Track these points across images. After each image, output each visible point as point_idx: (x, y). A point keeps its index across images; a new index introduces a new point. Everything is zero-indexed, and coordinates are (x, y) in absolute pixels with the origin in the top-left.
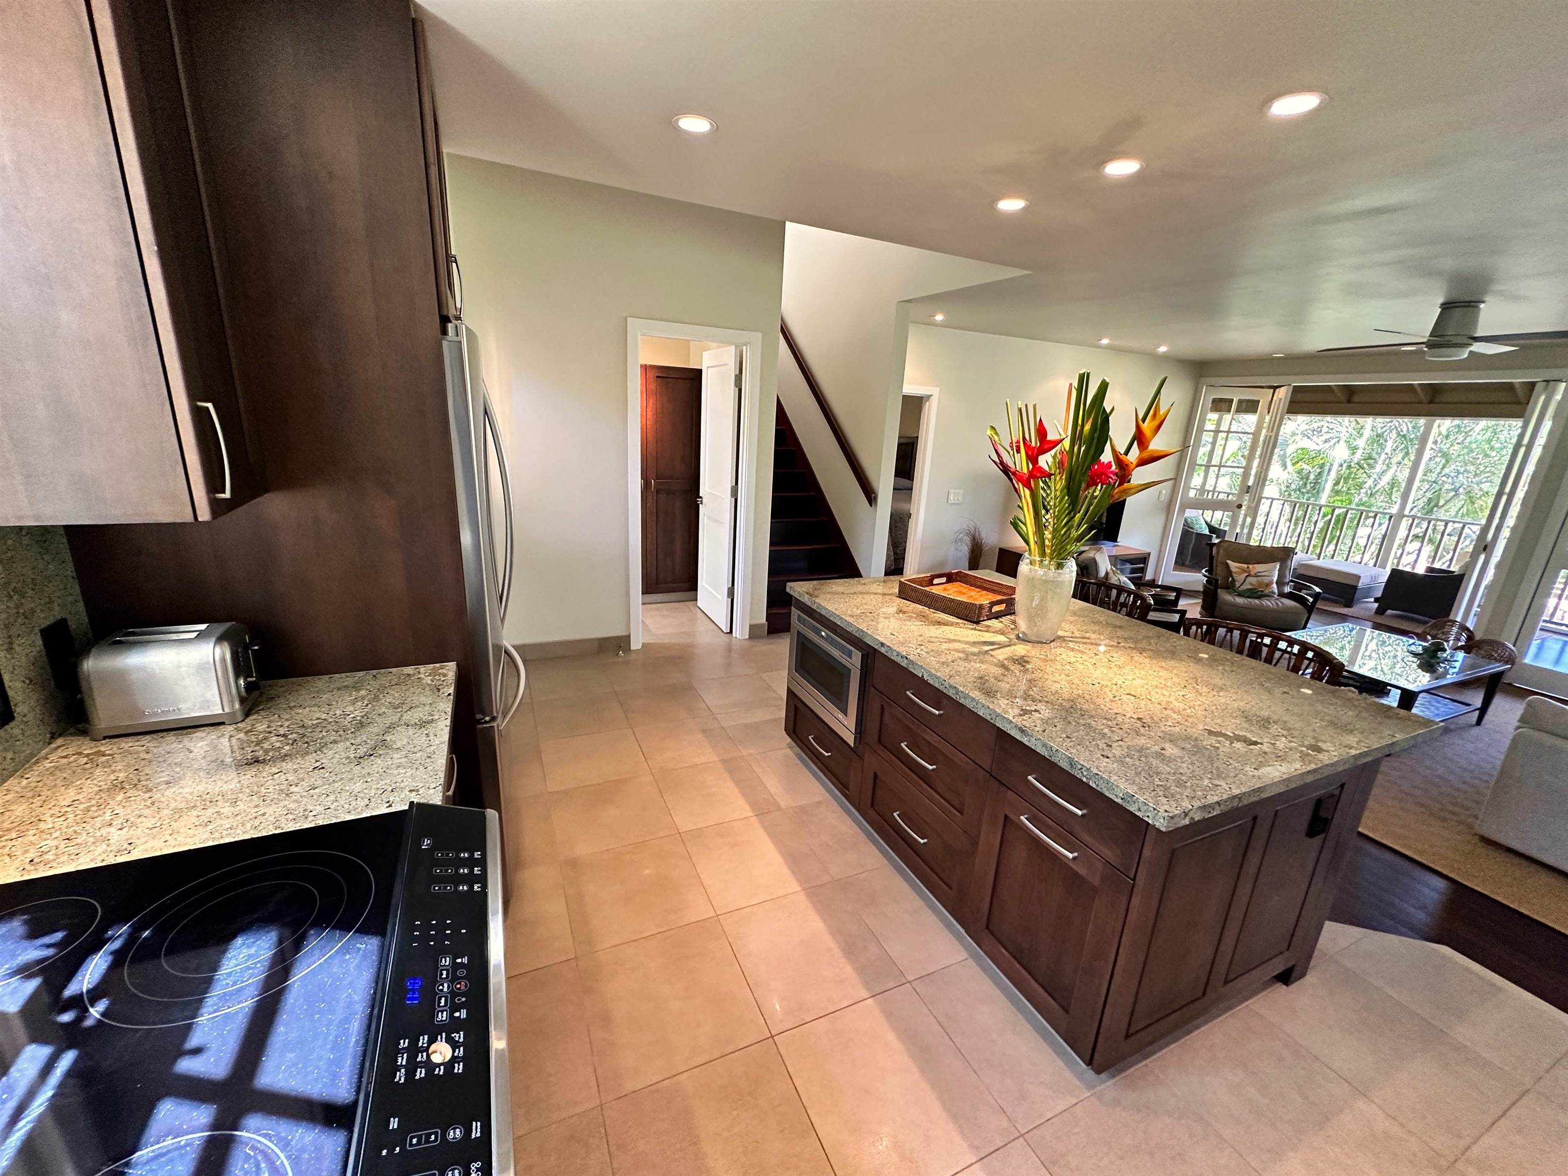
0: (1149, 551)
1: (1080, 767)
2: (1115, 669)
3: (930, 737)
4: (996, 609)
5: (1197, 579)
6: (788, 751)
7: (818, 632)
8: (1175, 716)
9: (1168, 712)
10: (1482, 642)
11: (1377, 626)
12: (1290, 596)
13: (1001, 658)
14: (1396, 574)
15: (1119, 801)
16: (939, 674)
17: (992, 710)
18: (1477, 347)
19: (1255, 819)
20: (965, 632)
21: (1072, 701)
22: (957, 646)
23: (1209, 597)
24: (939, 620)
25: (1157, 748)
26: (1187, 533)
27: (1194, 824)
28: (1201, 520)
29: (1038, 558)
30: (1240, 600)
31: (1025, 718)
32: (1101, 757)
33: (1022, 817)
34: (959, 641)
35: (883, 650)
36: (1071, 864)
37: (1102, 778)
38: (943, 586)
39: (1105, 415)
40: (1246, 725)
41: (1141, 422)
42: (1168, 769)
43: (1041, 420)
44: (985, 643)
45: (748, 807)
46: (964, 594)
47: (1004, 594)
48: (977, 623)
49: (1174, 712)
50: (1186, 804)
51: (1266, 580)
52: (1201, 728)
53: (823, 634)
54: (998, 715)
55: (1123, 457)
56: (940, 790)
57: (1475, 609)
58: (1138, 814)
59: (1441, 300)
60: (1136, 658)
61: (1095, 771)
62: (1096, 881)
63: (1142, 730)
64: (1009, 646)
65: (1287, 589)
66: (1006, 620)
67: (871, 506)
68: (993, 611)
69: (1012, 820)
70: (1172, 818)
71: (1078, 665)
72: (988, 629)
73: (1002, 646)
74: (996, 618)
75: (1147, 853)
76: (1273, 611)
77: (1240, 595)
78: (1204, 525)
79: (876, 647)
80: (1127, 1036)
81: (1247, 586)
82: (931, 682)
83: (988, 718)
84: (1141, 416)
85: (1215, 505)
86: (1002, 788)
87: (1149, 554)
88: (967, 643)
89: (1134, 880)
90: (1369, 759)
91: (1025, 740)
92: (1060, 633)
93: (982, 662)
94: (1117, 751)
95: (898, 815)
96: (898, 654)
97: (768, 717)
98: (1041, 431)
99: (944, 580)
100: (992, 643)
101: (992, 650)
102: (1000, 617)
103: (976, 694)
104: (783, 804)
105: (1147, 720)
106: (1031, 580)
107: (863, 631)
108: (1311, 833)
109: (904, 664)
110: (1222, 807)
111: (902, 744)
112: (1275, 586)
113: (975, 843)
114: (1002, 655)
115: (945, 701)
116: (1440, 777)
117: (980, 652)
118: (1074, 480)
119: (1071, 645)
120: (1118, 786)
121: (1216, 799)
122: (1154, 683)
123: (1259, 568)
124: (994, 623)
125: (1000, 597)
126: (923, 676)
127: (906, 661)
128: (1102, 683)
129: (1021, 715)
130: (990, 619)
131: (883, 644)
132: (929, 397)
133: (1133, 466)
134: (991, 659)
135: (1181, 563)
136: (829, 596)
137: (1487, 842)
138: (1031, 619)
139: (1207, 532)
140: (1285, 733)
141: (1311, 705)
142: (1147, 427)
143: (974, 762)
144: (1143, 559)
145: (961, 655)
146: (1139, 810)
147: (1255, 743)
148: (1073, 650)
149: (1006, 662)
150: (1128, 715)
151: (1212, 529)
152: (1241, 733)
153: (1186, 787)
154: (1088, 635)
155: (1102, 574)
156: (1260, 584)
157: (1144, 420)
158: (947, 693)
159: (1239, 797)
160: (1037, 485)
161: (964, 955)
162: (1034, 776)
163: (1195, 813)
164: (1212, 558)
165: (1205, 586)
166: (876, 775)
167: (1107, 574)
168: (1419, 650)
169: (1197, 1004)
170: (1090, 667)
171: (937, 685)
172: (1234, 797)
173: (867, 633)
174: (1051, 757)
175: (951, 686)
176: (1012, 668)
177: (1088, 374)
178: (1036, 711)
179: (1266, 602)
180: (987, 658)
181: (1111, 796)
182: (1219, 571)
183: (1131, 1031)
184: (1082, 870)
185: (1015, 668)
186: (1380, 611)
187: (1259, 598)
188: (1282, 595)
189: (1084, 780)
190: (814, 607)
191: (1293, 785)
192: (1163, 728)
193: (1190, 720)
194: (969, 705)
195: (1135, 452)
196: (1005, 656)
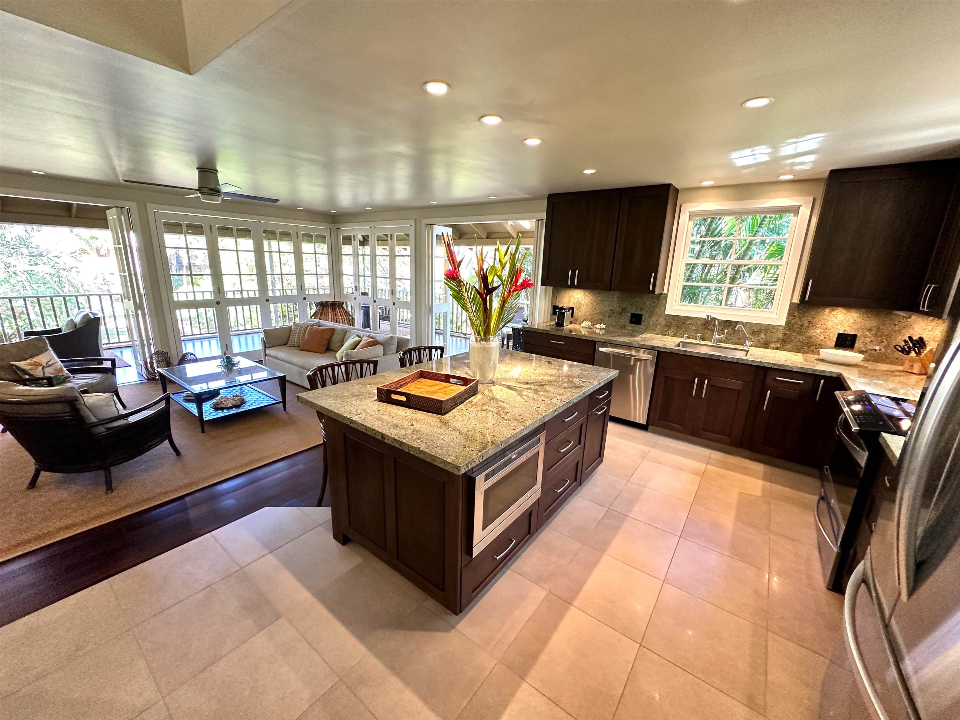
112: (63, 368)
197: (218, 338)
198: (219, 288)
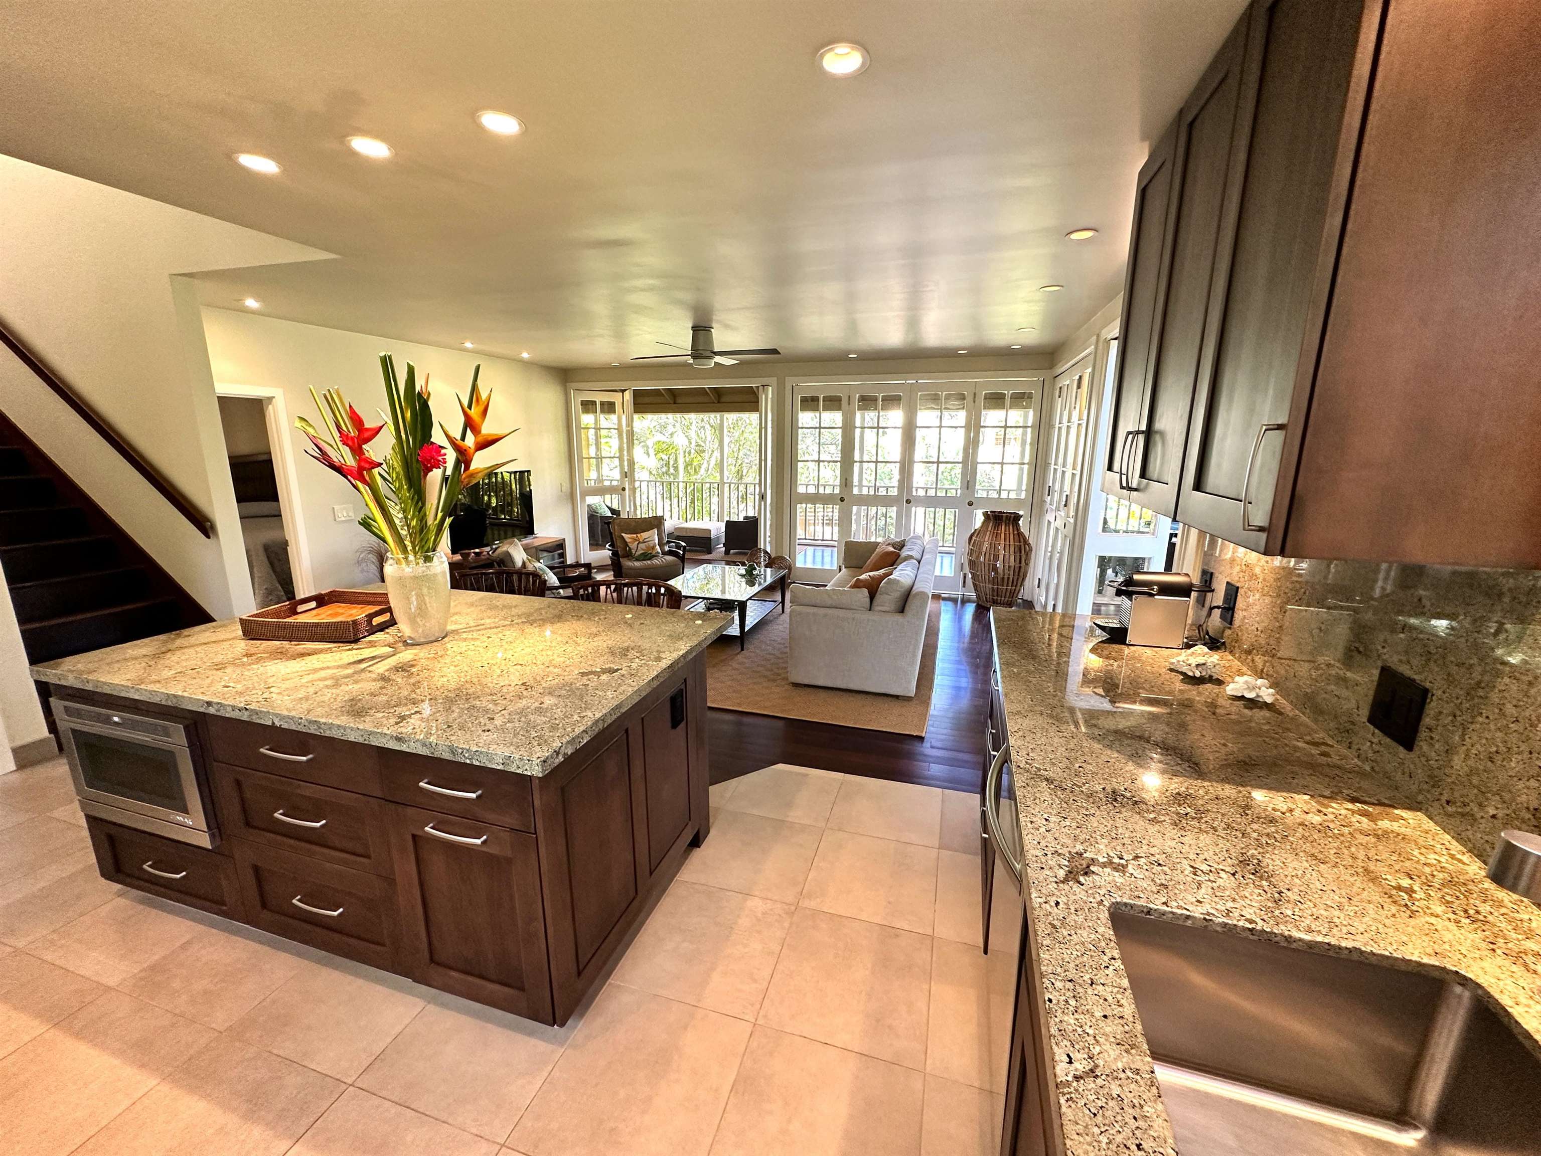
0: (563, 537)
1: (460, 751)
2: (506, 646)
3: (309, 790)
4: (376, 621)
5: (604, 555)
6: (122, 901)
7: (107, 720)
8: (556, 670)
9: (551, 669)
10: (775, 558)
11: (728, 563)
12: (670, 553)
13: (381, 671)
14: (729, 524)
15: (500, 767)
16: (293, 713)
17: (362, 730)
18: (718, 359)
19: (627, 731)
20: (337, 656)
21: (458, 689)
22: (322, 674)
23: (616, 566)
24: (303, 651)
25: (537, 704)
26: (593, 517)
27: (568, 759)
28: (603, 504)
29: (401, 556)
30: (637, 564)
31: (401, 724)
32: (482, 733)
33: (427, 829)
34: (328, 668)
35: (212, 710)
36: (484, 849)
37: (481, 753)
38: (314, 612)
39: (422, 401)
40: (611, 659)
41: (468, 410)
42: (544, 719)
43: (350, 406)
44: (361, 661)
45: (36, 1023)
46: (343, 614)
47: (380, 603)
48: (356, 641)
49: (555, 667)
50: (557, 744)
51: (651, 545)
52: (577, 672)
53: (116, 719)
54: (371, 733)
55: (459, 442)
56: (337, 844)
57: (768, 539)
58: (518, 771)
59: (690, 325)
60: (527, 630)
61: (474, 749)
62: (509, 853)
63: (525, 693)
64: (394, 655)
65: (667, 548)
66: (391, 630)
67: (208, 537)
68: (374, 624)
69: (421, 836)
70: (544, 761)
71: (469, 653)
72: (372, 644)
73: (383, 658)
74: (382, 630)
75: (537, 803)
76: (661, 567)
77: (637, 560)
78: (607, 509)
79: (202, 710)
80: (579, 974)
81: (638, 553)
82: (285, 726)
83: (361, 740)
84: (466, 403)
85: (611, 490)
86: (400, 808)
87: (564, 540)
88: (338, 667)
89: (535, 833)
90: (694, 654)
91: (404, 748)
92: (450, 627)
93: (356, 682)
94: (498, 722)
95: (299, 900)
96: (234, 708)
97: (70, 870)
98: (357, 420)
99: (313, 604)
100: (373, 658)
101: (370, 666)
102: (387, 628)
103: (344, 720)
104: (112, 981)
105: (531, 682)
106: (400, 580)
107: (175, 696)
108: (675, 724)
109: (245, 718)
110: (590, 733)
111: (276, 815)
112: (658, 547)
113: (391, 881)
114: (381, 668)
115: (311, 742)
116: (770, 654)
117: (355, 673)
118: (412, 468)
119: (464, 636)
120: (496, 754)
121: (582, 728)
122: (541, 648)
123: (645, 535)
124: (379, 636)
125: (377, 608)
126: (273, 723)
127: (247, 713)
128: (491, 662)
129: (397, 723)
130: (373, 633)
131: (209, 704)
132: (270, 399)
133: (472, 451)
134: (369, 675)
135: (595, 544)
136: (117, 666)
137: (796, 685)
138: (412, 620)
139: (609, 514)
140: (638, 655)
141: (658, 627)
142: (474, 413)
143: (364, 795)
144: (560, 546)
145: (329, 682)
146: (518, 767)
147: (617, 670)
148: (465, 640)
149: (386, 674)
150: (513, 684)
151: (613, 511)
152: (607, 666)
153: (558, 729)
154: (482, 622)
155: (519, 564)
156: (648, 548)
157: (470, 407)
158: (309, 731)
159: (603, 719)
160: (372, 477)
161: (421, 1003)
162: (426, 780)
163: (566, 748)
164: (611, 534)
165: (611, 558)
166: (256, 869)
167: (524, 563)
168: (744, 572)
169: (636, 903)
170: (482, 650)
171: (294, 727)
172: (597, 721)
173: (183, 697)
174: (433, 753)
175: (310, 722)
176: (394, 677)
177: (390, 357)
178: (416, 712)
179: (656, 561)
180: (363, 675)
181: (494, 766)
182: (619, 543)
183: (581, 967)
184: (493, 850)
185: (399, 678)
186: (727, 552)
187: (650, 559)
188: (664, 553)
189: (468, 761)
190: (89, 687)
191: (644, 694)
192: (544, 685)
193: (568, 670)
194: (336, 734)
195: (470, 436)
196: (387, 667)
197: (836, 549)
198: (846, 482)
